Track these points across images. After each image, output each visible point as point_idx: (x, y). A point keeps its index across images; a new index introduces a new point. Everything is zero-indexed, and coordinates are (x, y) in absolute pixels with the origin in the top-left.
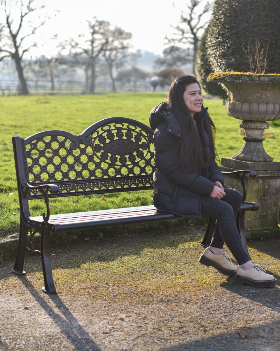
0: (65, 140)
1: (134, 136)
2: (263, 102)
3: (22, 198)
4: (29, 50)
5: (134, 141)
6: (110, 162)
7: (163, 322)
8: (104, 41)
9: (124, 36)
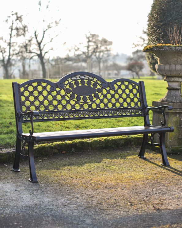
0: (47, 86)
1: (92, 84)
2: (179, 64)
3: (18, 121)
4: (48, 52)
5: (92, 87)
6: (76, 100)
7: (104, 200)
8: (95, 47)
9: (108, 43)
